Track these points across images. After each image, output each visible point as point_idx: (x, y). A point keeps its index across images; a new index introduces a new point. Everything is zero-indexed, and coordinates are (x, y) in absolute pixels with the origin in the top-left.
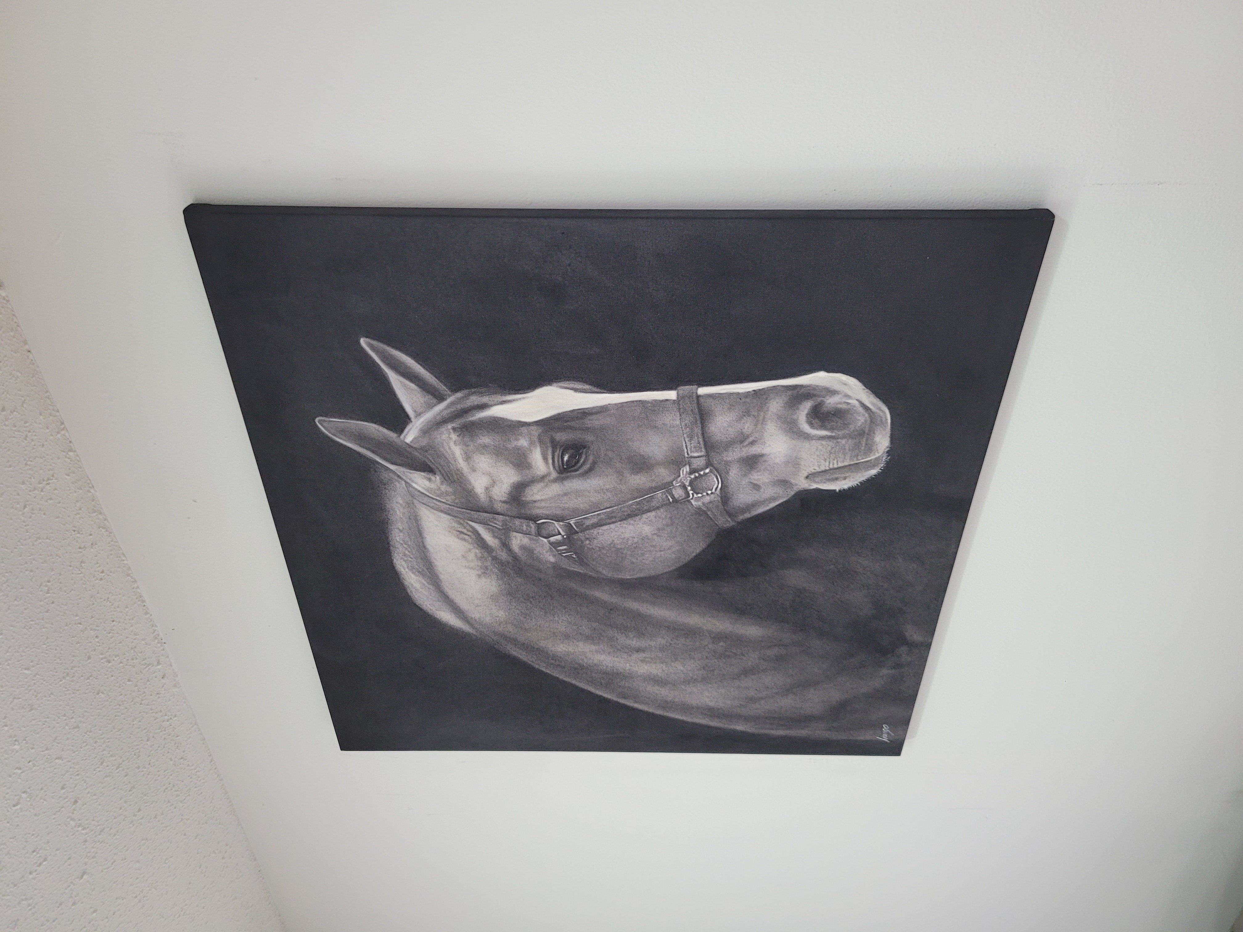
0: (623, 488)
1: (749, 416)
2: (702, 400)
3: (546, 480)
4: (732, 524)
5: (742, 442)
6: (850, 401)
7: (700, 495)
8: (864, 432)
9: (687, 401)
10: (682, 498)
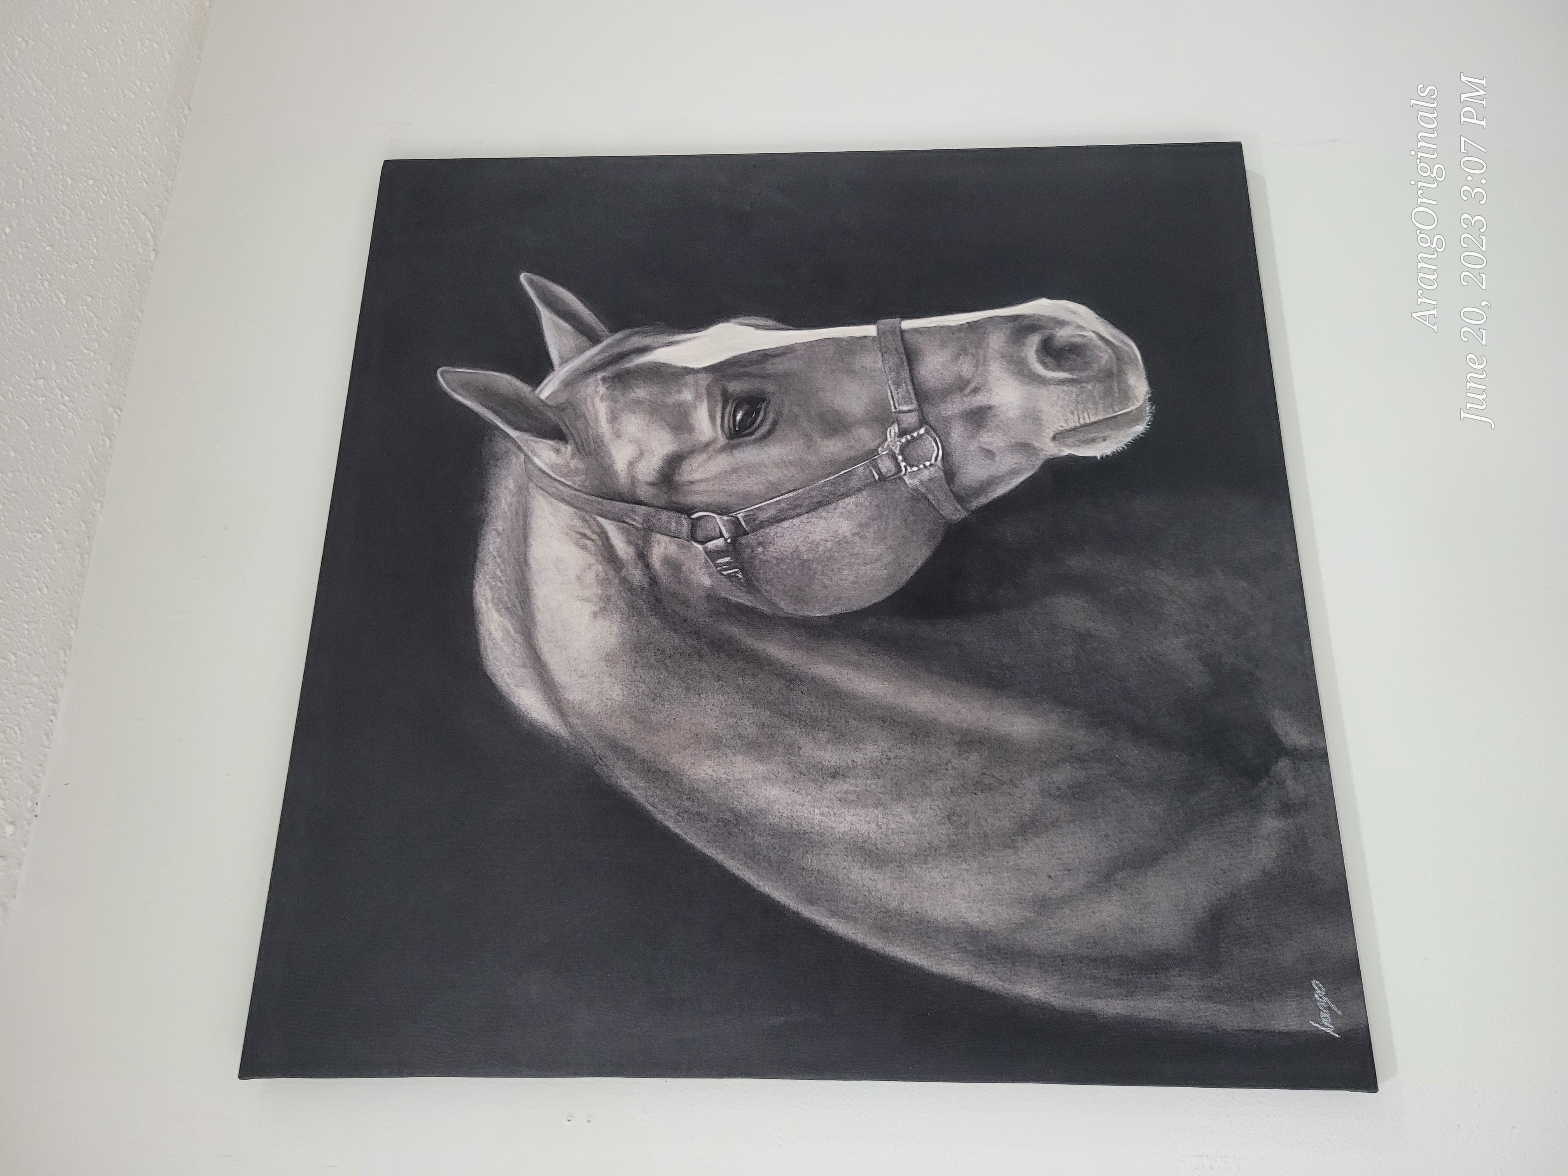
0: (812, 458)
1: (967, 355)
2: (907, 336)
3: (711, 449)
4: (963, 514)
5: (962, 389)
6: (1084, 333)
7: (915, 469)
8: (1113, 374)
9: (890, 337)
10: (892, 473)
